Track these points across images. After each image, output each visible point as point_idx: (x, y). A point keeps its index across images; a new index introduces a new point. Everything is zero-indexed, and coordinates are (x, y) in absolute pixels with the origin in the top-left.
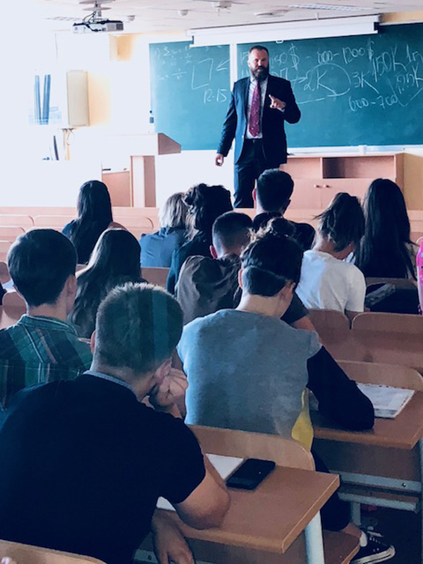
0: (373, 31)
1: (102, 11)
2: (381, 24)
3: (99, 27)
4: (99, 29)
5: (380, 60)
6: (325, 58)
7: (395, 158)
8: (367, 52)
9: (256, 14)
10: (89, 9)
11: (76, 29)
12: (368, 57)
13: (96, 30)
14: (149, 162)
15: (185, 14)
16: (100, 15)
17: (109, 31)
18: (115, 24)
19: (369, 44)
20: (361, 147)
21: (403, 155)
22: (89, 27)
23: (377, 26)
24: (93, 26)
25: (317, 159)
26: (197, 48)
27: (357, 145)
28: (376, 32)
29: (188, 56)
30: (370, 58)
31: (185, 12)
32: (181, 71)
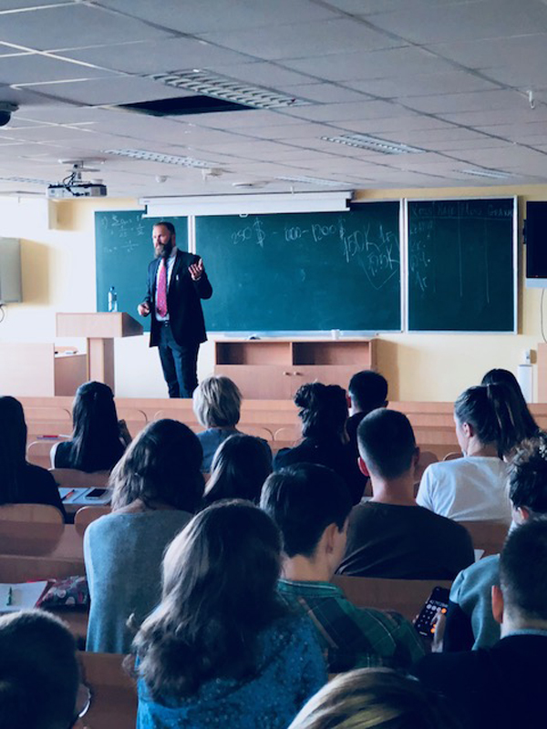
0: (344, 208)
1: (83, 173)
2: (353, 201)
3: (81, 190)
4: (81, 193)
5: (352, 239)
6: (293, 235)
7: (370, 344)
8: (339, 230)
11: (53, 192)
12: (339, 235)
13: (78, 195)
14: (108, 344)
17: (93, 195)
18: (99, 188)
19: (340, 221)
20: (333, 331)
21: (376, 340)
22: (70, 190)
23: (348, 203)
25: (286, 344)
26: (151, 218)
27: (330, 330)
28: (348, 209)
29: (140, 227)
30: (342, 235)
31: (164, 179)
32: (132, 243)
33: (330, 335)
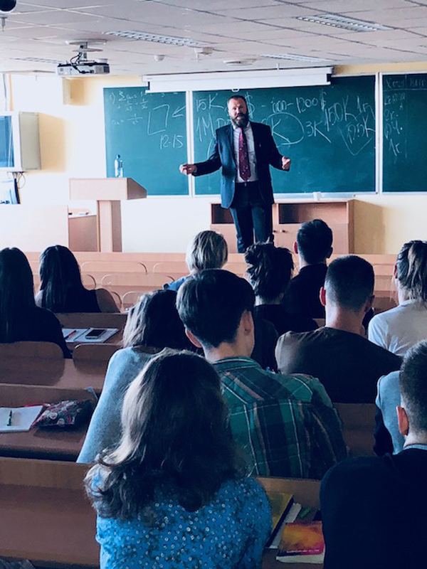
0: (325, 82)
1: (88, 53)
2: (333, 76)
3: (87, 69)
4: (86, 71)
5: (331, 110)
6: (279, 107)
7: (347, 204)
8: (320, 102)
9: (225, 62)
10: (75, 51)
11: (62, 70)
12: (321, 106)
13: (83, 72)
14: (115, 205)
15: (161, 59)
16: (85, 57)
17: (97, 73)
18: (102, 66)
19: (321, 95)
20: (315, 194)
21: (353, 201)
22: (76, 69)
24: (79, 68)
26: (153, 94)
27: (312, 192)
28: (329, 83)
29: (144, 101)
30: (323, 108)
31: (161, 57)
32: (137, 116)
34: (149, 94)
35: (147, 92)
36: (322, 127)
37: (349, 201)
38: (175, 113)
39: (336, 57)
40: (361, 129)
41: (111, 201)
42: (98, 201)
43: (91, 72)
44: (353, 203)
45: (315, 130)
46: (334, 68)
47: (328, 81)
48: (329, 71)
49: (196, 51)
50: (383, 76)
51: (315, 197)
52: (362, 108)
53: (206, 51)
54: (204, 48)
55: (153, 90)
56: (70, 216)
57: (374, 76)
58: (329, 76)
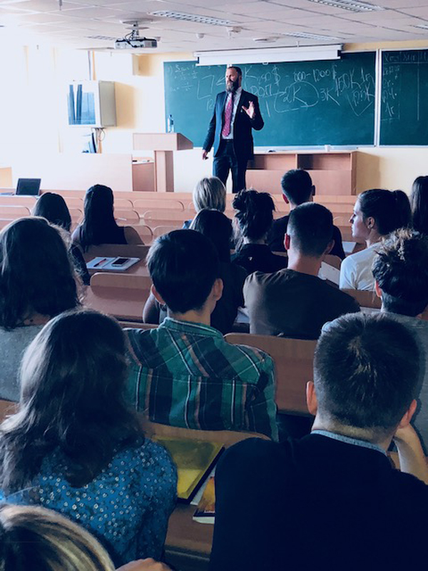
0: (336, 57)
1: (140, 31)
2: (343, 52)
3: (138, 43)
4: (137, 45)
5: (341, 79)
6: (300, 77)
7: (351, 155)
8: (332, 73)
9: (254, 39)
10: (129, 28)
11: (119, 45)
12: (332, 77)
13: (136, 47)
14: (169, 155)
15: (202, 37)
16: (138, 34)
17: (146, 47)
18: (151, 42)
19: (333, 67)
20: (326, 146)
21: (356, 152)
22: (129, 43)
24: (133, 43)
25: (293, 155)
26: (202, 66)
27: (324, 145)
28: (339, 58)
29: (195, 73)
30: (334, 78)
31: (202, 35)
32: (189, 85)
33: (324, 148)
34: (198, 67)
35: (197, 65)
36: (333, 93)
37: (353, 153)
38: (219, 81)
39: (344, 36)
40: (364, 94)
41: (166, 152)
42: (155, 151)
43: (142, 46)
44: (355, 153)
45: (327, 96)
46: (344, 46)
47: (338, 55)
48: (339, 48)
49: (228, 29)
50: (382, 52)
51: (325, 149)
52: (365, 78)
53: (236, 30)
54: (234, 27)
55: (201, 64)
56: (134, 163)
57: (375, 52)
58: (339, 52)
